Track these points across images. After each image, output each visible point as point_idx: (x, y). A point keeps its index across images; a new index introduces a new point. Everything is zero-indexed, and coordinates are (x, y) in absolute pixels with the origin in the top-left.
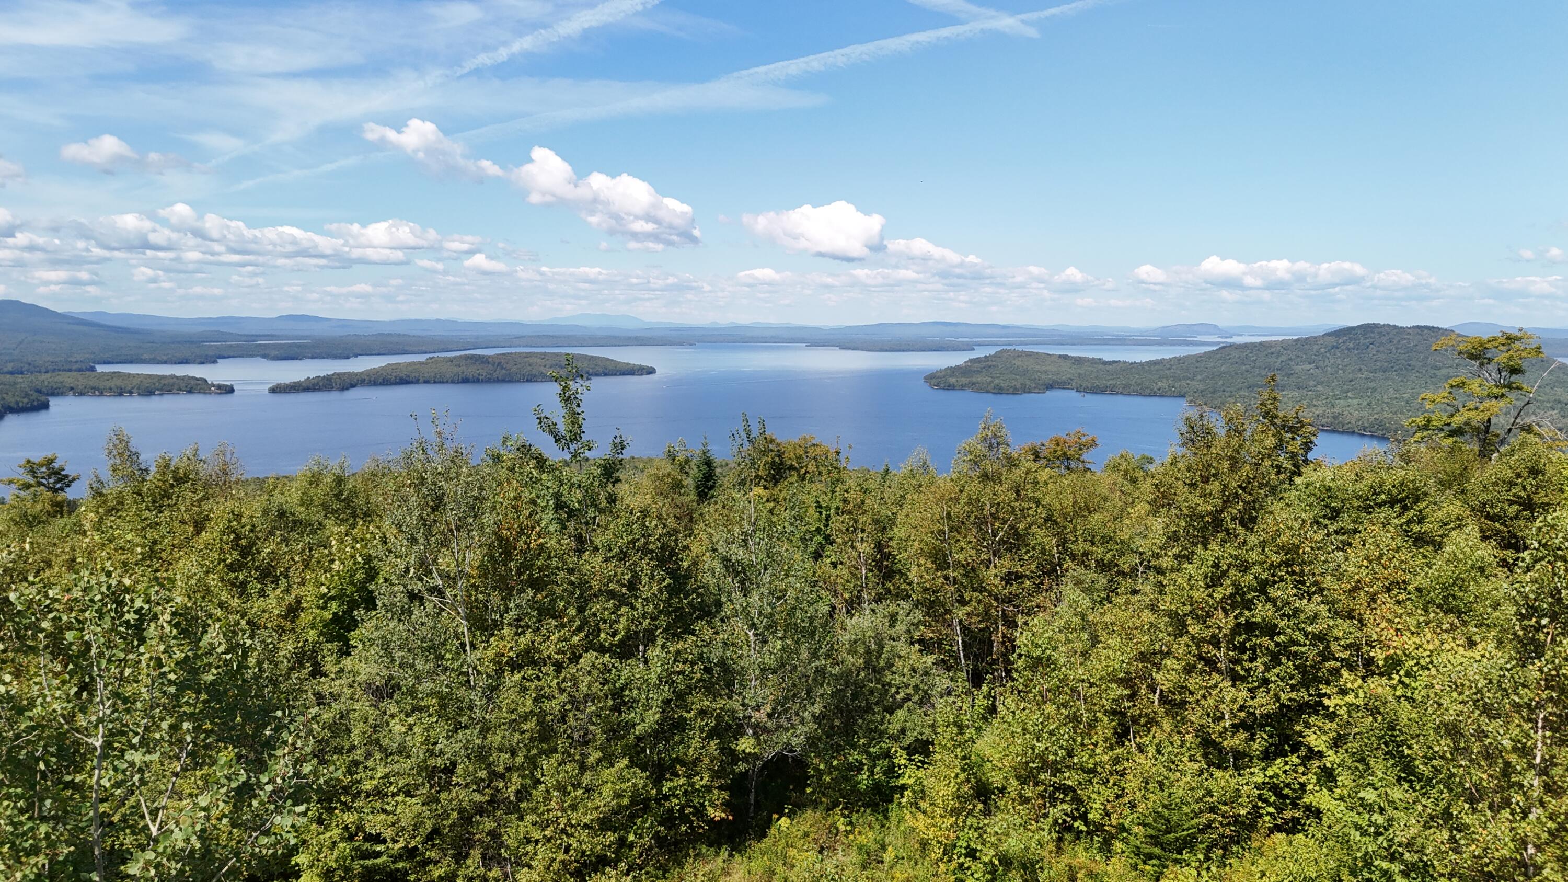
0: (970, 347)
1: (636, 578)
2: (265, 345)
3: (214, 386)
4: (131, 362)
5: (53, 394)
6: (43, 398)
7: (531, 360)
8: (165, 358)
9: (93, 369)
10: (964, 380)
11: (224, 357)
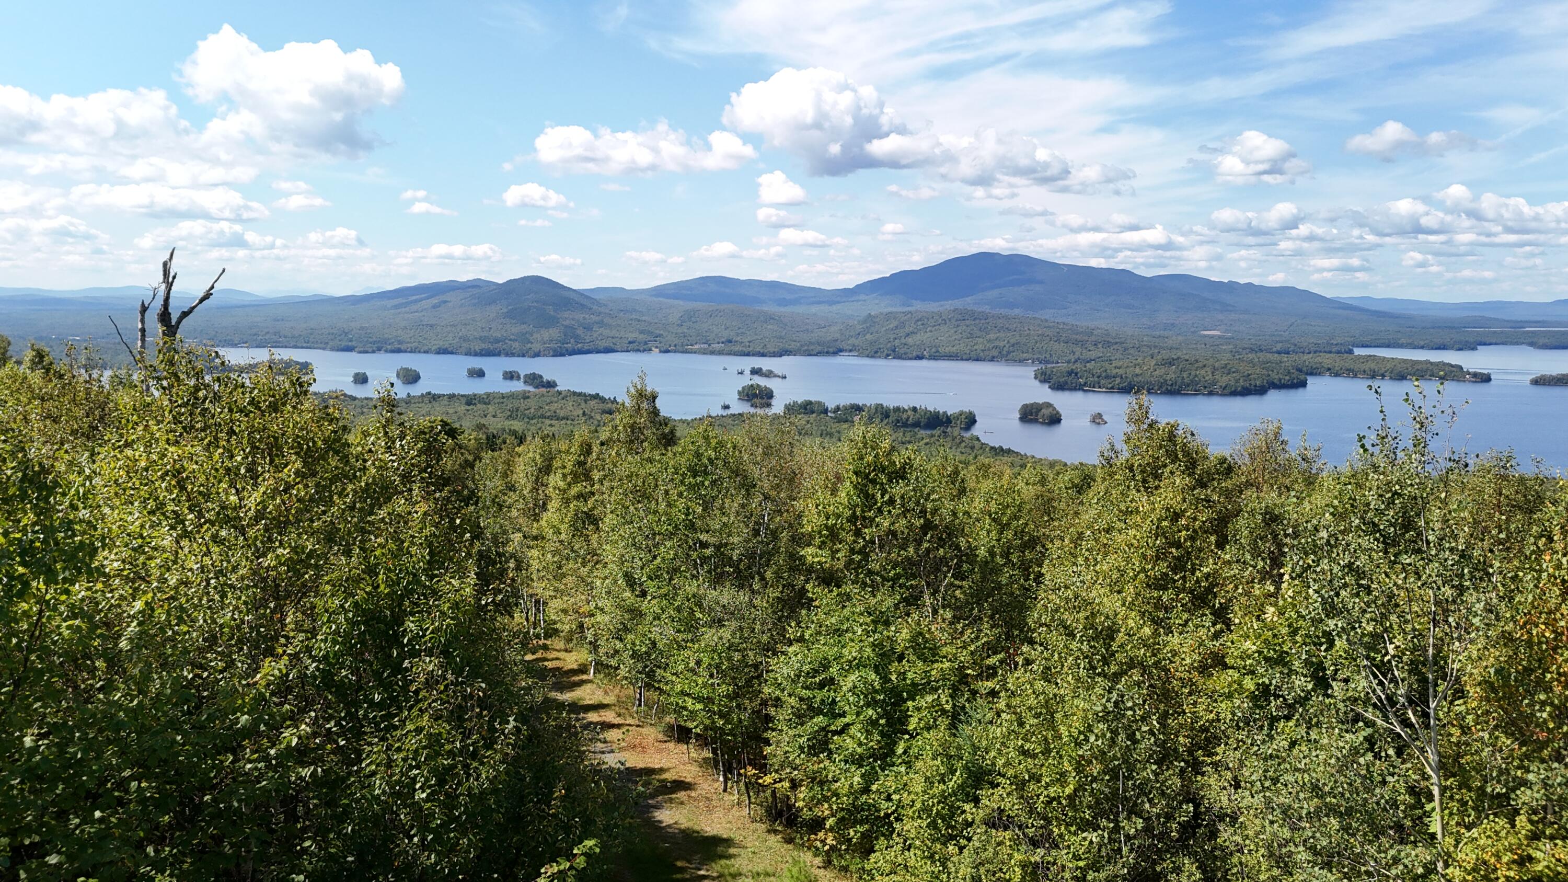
2: (1532, 332)
3: (1469, 373)
4: (1388, 346)
5: (1311, 374)
6: (1302, 377)
8: (1422, 343)
9: (1351, 352)
11: (1485, 344)
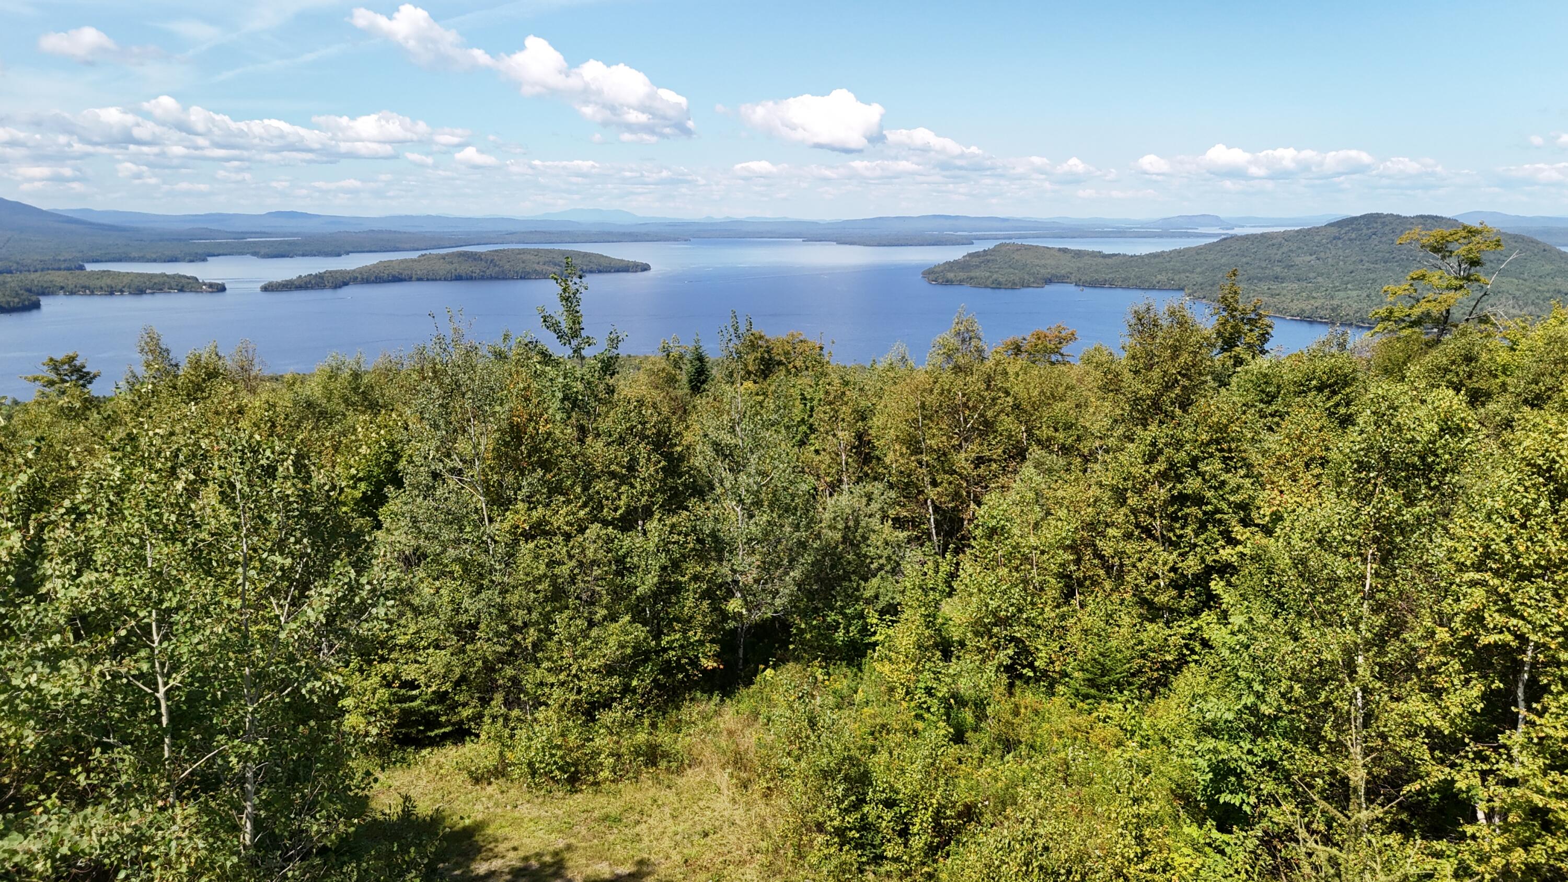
0: (969, 241)
1: (634, 460)
2: (254, 242)
3: (204, 284)
4: (119, 260)
5: (43, 294)
6: (34, 298)
7: (525, 257)
8: (154, 256)
9: (82, 268)
10: (962, 275)
11: (214, 255)
